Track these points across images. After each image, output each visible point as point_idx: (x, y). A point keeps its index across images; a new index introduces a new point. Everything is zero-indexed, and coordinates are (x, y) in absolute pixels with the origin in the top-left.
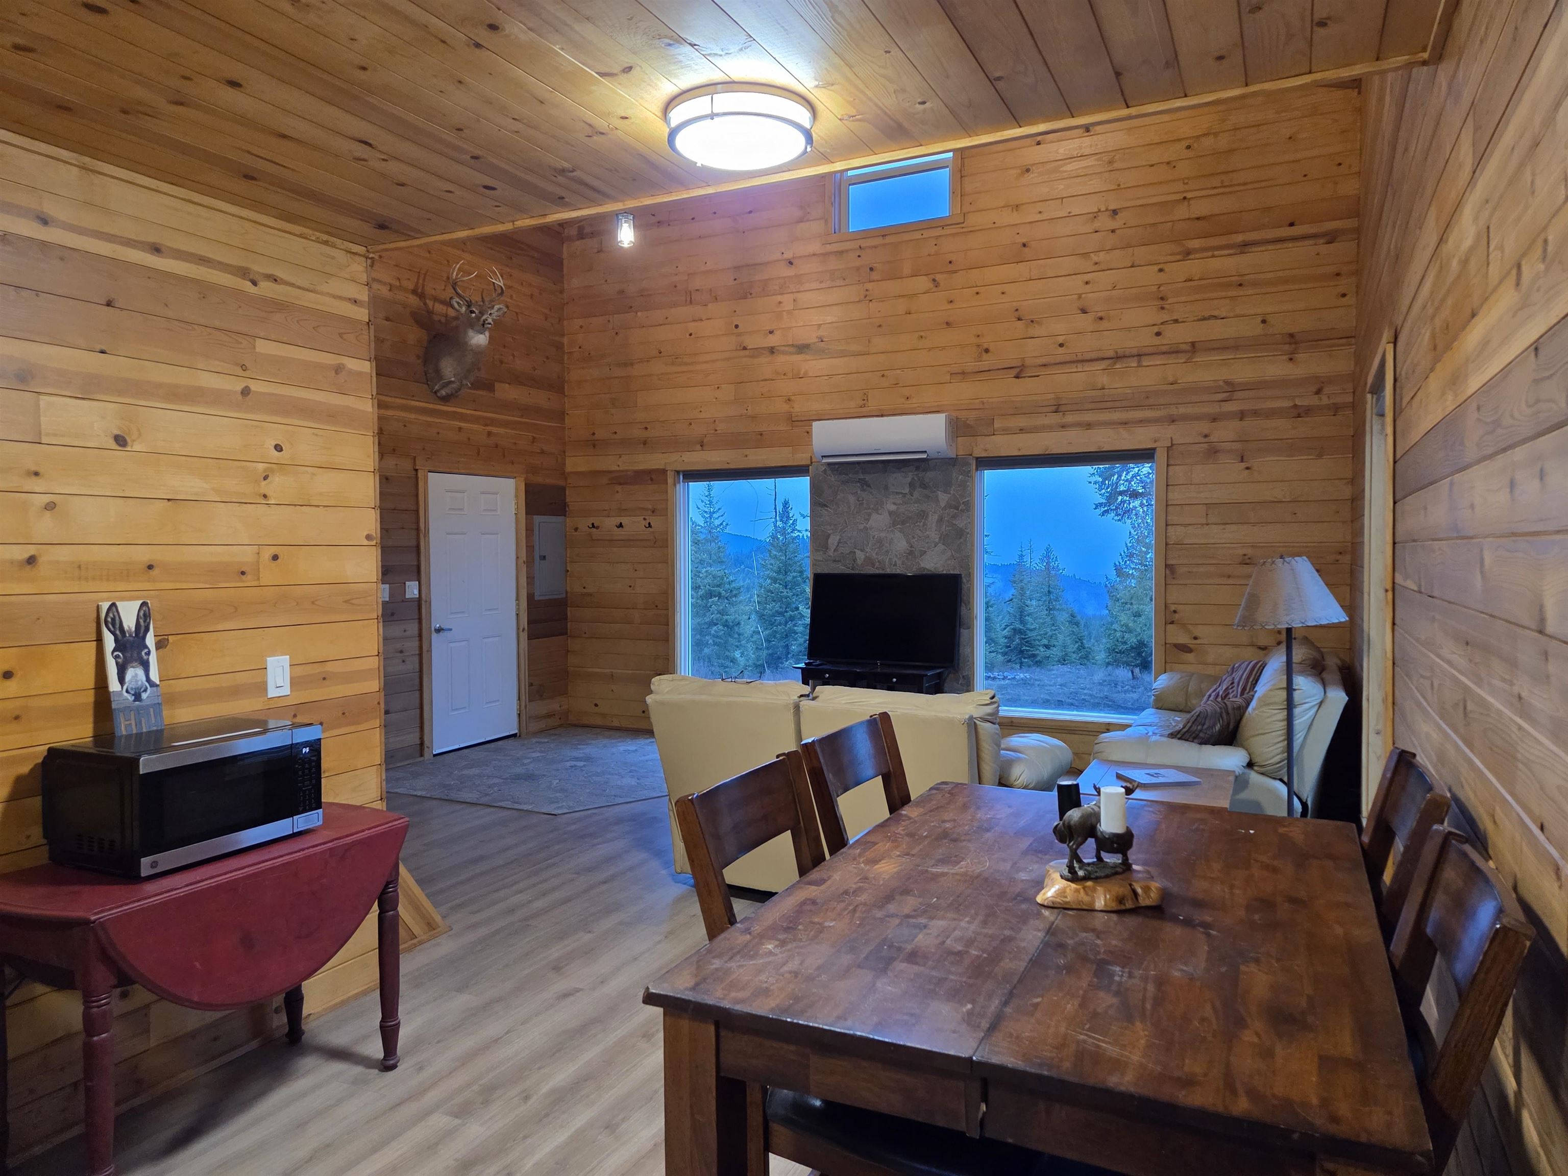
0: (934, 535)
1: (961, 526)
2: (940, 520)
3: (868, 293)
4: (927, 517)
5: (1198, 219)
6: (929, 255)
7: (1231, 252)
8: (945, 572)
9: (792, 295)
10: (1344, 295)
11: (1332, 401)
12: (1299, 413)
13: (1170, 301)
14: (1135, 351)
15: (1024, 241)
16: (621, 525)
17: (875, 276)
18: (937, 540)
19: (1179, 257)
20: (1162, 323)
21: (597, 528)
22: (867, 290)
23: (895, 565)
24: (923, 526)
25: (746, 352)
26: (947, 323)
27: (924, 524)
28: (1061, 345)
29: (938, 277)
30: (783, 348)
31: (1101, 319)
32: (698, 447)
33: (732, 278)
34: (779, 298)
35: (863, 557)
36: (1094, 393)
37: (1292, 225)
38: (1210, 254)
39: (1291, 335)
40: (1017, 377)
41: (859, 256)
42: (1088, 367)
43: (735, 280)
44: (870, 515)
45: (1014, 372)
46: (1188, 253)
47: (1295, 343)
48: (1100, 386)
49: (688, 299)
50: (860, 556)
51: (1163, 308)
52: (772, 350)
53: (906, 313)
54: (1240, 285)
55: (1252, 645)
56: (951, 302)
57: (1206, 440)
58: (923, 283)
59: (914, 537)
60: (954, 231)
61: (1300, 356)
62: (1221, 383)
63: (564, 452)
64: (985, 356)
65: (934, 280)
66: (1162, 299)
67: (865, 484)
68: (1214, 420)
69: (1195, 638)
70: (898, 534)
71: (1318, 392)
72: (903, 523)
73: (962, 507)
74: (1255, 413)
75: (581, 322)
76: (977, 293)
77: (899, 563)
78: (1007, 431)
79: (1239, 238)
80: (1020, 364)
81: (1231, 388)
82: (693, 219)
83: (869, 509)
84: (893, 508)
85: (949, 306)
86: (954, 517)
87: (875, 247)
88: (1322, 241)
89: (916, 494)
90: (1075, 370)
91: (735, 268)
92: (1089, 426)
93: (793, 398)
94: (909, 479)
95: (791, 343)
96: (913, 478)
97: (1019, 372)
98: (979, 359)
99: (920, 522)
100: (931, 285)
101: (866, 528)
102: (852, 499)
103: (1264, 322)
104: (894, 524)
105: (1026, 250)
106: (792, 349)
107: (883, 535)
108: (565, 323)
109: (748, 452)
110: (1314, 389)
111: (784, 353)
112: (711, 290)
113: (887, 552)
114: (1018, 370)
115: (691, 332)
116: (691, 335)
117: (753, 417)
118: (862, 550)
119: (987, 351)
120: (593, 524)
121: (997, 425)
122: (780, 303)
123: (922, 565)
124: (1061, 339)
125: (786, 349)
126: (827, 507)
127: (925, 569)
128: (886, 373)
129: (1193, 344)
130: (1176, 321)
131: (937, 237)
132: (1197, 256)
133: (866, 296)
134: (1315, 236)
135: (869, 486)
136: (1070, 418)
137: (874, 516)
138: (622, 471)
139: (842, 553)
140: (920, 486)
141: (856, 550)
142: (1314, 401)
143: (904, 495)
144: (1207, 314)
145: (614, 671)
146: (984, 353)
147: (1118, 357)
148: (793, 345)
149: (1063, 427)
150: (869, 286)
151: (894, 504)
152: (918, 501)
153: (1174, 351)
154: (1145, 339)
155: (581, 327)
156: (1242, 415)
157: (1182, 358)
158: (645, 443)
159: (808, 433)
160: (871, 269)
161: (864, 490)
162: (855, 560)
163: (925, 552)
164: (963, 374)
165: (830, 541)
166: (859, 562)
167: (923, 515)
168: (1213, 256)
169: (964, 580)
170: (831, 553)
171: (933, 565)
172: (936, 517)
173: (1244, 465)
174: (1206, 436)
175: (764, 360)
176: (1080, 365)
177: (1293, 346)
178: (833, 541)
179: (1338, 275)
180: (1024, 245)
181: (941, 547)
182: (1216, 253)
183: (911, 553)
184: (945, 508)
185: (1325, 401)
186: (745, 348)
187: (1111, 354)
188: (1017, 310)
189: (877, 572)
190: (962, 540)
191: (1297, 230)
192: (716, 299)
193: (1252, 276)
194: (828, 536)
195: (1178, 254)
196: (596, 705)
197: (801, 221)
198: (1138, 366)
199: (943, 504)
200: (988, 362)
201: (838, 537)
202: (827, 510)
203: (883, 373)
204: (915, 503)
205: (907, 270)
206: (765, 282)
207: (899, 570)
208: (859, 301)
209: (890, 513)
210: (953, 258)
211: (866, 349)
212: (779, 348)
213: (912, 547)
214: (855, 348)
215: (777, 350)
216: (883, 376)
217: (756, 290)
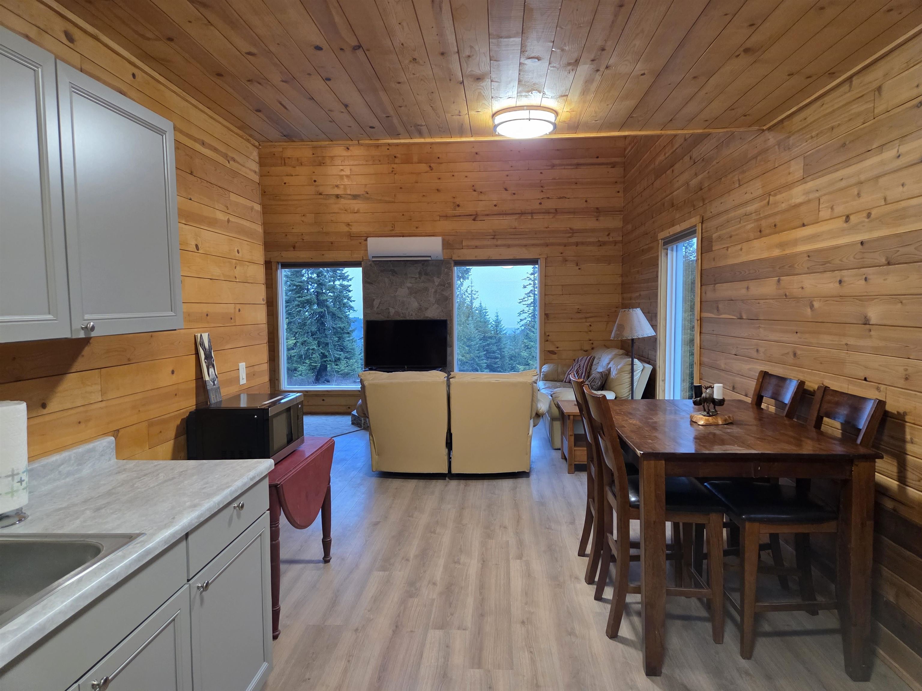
0: (432, 299)
1: (446, 295)
2: (436, 292)
3: (393, 170)
4: (428, 290)
5: (558, 150)
6: (427, 153)
7: (572, 167)
8: (438, 319)
9: (349, 166)
10: (618, 192)
11: (614, 240)
12: (601, 244)
13: (546, 188)
14: (530, 212)
15: (477, 151)
17: (397, 160)
18: (434, 302)
19: (550, 167)
20: (542, 199)
22: (393, 168)
23: (412, 315)
24: (427, 294)
25: (322, 197)
26: (438, 190)
28: (495, 206)
29: (432, 165)
30: (344, 196)
31: (514, 194)
32: (292, 249)
33: (311, 153)
34: (341, 167)
35: (394, 311)
36: (512, 230)
37: (598, 157)
38: (563, 167)
39: (597, 208)
40: (474, 220)
41: (388, 149)
42: (508, 217)
43: (313, 154)
44: (397, 289)
45: (473, 217)
46: (554, 166)
47: (599, 212)
48: (514, 227)
49: (283, 162)
50: (392, 311)
51: (542, 191)
52: (337, 196)
53: (415, 183)
54: (576, 183)
55: (581, 350)
56: (439, 179)
57: (562, 255)
58: (424, 167)
59: (421, 301)
61: (601, 218)
62: (568, 229)
64: (457, 208)
65: (430, 167)
66: (542, 187)
67: (394, 272)
68: (565, 246)
69: (557, 348)
70: (413, 299)
71: (608, 235)
72: (416, 293)
73: (447, 285)
74: (583, 243)
76: (453, 176)
77: (414, 314)
78: (468, 247)
79: (575, 161)
80: (475, 214)
81: (573, 232)
83: (396, 285)
84: (409, 285)
85: (438, 181)
86: (443, 290)
87: (397, 145)
88: (610, 166)
89: (422, 278)
90: (502, 218)
91: (313, 147)
92: (509, 246)
93: (350, 224)
94: (419, 270)
95: (349, 193)
96: (420, 270)
97: (475, 217)
98: (454, 209)
99: (425, 293)
100: (428, 169)
101: (395, 295)
102: (386, 280)
103: (586, 201)
104: (411, 294)
105: (477, 156)
106: (350, 197)
107: (405, 299)
109: (324, 252)
110: (607, 233)
111: (344, 198)
112: (298, 159)
113: (407, 308)
114: (475, 216)
115: (285, 182)
116: (285, 183)
117: (327, 234)
118: (393, 308)
119: (458, 206)
121: (464, 243)
122: (342, 170)
123: (426, 315)
124: (495, 203)
125: (346, 196)
126: (372, 284)
127: (427, 317)
128: (404, 213)
129: (556, 210)
130: (548, 198)
131: (431, 144)
132: (558, 168)
133: (392, 171)
134: (607, 164)
135: (397, 274)
136: (499, 242)
137: (400, 289)
139: (382, 309)
140: (425, 275)
141: (390, 308)
142: (606, 239)
143: (416, 278)
144: (562, 196)
146: (457, 207)
147: (522, 214)
148: (350, 195)
149: (497, 246)
150: (395, 166)
151: (411, 283)
152: (423, 282)
153: (548, 212)
154: (536, 206)
156: (577, 244)
157: (551, 216)
159: (360, 243)
160: (395, 157)
161: (394, 276)
162: (389, 313)
163: (428, 308)
164: (446, 217)
165: (375, 303)
166: (392, 314)
167: (426, 289)
168: (565, 169)
169: (448, 322)
170: (375, 309)
171: (432, 315)
172: (433, 290)
173: (578, 268)
174: (562, 253)
175: (332, 200)
176: (504, 216)
177: (598, 213)
178: (376, 303)
179: (616, 182)
180: (477, 153)
181: (436, 306)
182: (566, 167)
183: (420, 309)
184: (438, 286)
185: (611, 239)
186: (321, 194)
187: (520, 212)
188: (473, 186)
189: (402, 319)
190: (447, 302)
191: (600, 160)
192: (302, 164)
193: (580, 180)
194: (374, 300)
198: (531, 219)
199: (437, 284)
200: (459, 211)
201: (379, 301)
202: (373, 286)
203: (403, 213)
204: (422, 283)
205: (415, 159)
206: (332, 158)
207: (413, 318)
208: (389, 173)
209: (409, 288)
210: (440, 156)
211: (393, 200)
212: (342, 195)
213: (420, 306)
214: (387, 199)
215: (341, 197)
216: (403, 215)
217: (328, 161)
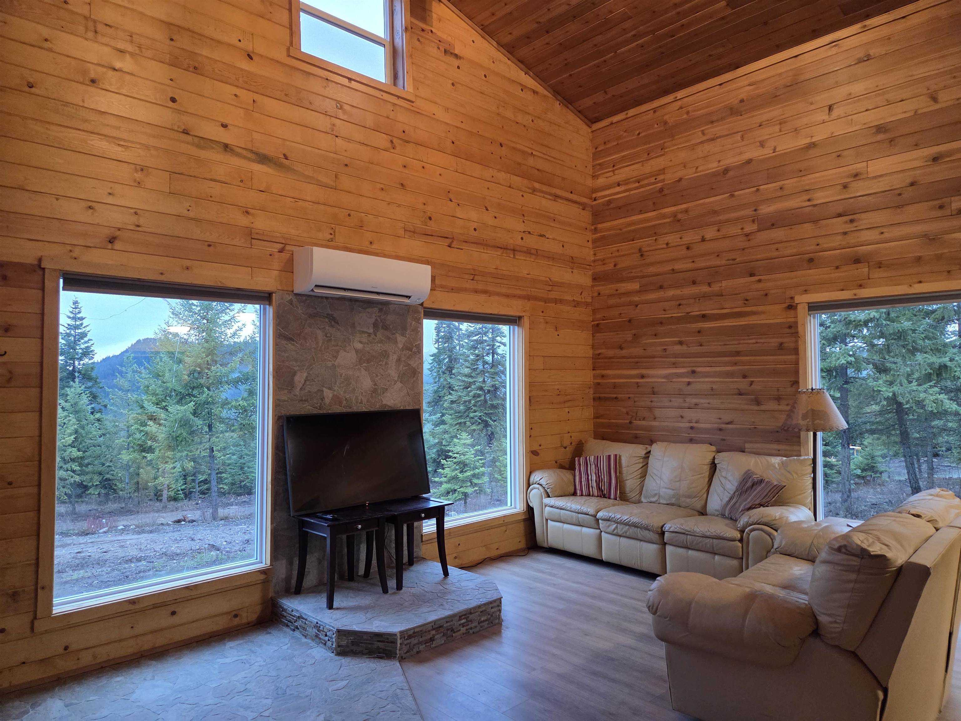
0: (393, 373)
1: (414, 366)
2: (399, 360)
3: (334, 128)
4: (388, 357)
5: (538, 170)
6: (388, 117)
7: (551, 198)
8: (402, 408)
10: (588, 241)
11: (585, 300)
12: (575, 304)
13: (527, 218)
14: (512, 248)
17: (339, 114)
18: (396, 379)
19: (530, 191)
20: (524, 232)
22: (333, 125)
23: (361, 403)
24: (385, 365)
25: (189, 138)
26: (402, 185)
27: (386, 363)
28: (475, 230)
29: (395, 140)
30: (239, 150)
31: (495, 217)
34: (232, 90)
35: (331, 396)
36: (493, 270)
37: (571, 192)
38: (543, 195)
39: (572, 258)
40: (449, 246)
41: (326, 87)
42: (489, 251)
43: (171, 39)
44: (338, 352)
45: (448, 241)
46: (534, 191)
47: (574, 263)
48: (496, 267)
50: (328, 394)
51: (524, 222)
52: (225, 148)
53: (370, 163)
54: (554, 220)
55: (562, 446)
56: (405, 166)
57: (543, 314)
58: (381, 140)
59: (377, 375)
60: (406, 106)
61: (575, 271)
62: (548, 279)
64: (429, 222)
65: (392, 142)
66: (523, 215)
67: (333, 320)
68: (546, 302)
69: (540, 446)
70: (363, 372)
71: (581, 294)
72: (368, 361)
73: (414, 349)
74: (561, 301)
76: (423, 168)
77: (365, 400)
78: (443, 289)
79: (553, 191)
80: (451, 236)
81: (553, 285)
83: (337, 345)
84: (359, 346)
85: (403, 170)
86: (409, 358)
87: (340, 86)
88: (581, 207)
89: (379, 335)
90: (483, 251)
91: (170, 24)
92: (490, 294)
93: (251, 211)
94: (373, 320)
95: (249, 146)
96: (376, 320)
97: (451, 242)
98: (425, 223)
99: (383, 361)
100: (389, 145)
101: (333, 365)
102: (320, 334)
103: (563, 246)
104: (360, 362)
105: (452, 147)
106: (253, 156)
107: (350, 372)
109: (189, 263)
110: (580, 291)
111: (238, 156)
113: (354, 390)
114: (450, 240)
115: (93, 77)
116: (93, 81)
117: (199, 222)
118: (330, 389)
119: (430, 218)
121: (437, 282)
124: (474, 225)
125: (244, 152)
126: (293, 341)
127: (386, 405)
128: (352, 213)
129: (537, 250)
130: (529, 233)
131: (393, 105)
132: (538, 194)
133: (332, 131)
134: (579, 203)
135: (337, 323)
136: (480, 286)
137: (342, 354)
139: (309, 391)
140: (383, 328)
141: (324, 389)
142: (579, 298)
143: (369, 335)
144: (542, 233)
146: (428, 220)
147: (504, 248)
148: (251, 151)
149: (476, 292)
150: (336, 121)
151: (361, 342)
152: (381, 342)
153: (529, 253)
154: (517, 241)
156: (556, 301)
157: (532, 258)
159: (270, 255)
160: (337, 106)
161: (332, 326)
162: (323, 399)
163: (387, 389)
164: (413, 233)
165: (297, 378)
166: (327, 401)
167: (385, 355)
168: (544, 197)
170: (297, 391)
171: (392, 401)
172: (395, 357)
173: (557, 333)
174: (543, 312)
178: (300, 378)
179: (586, 229)
180: (453, 143)
181: (399, 385)
182: (546, 196)
183: (375, 391)
184: (402, 350)
186: (186, 132)
188: (449, 192)
189: (344, 410)
190: (414, 379)
191: (573, 197)
193: (558, 217)
194: (295, 373)
195: (529, 188)
197: (262, 16)
198: (514, 258)
199: (400, 346)
200: (430, 227)
201: (305, 374)
202: (293, 345)
203: (349, 212)
204: (378, 342)
205: (370, 121)
207: (364, 408)
208: (325, 132)
209: (357, 351)
210: (406, 129)
211: (332, 183)
212: (235, 148)
213: (375, 385)
214: (323, 179)
215: (232, 150)
216: (349, 215)
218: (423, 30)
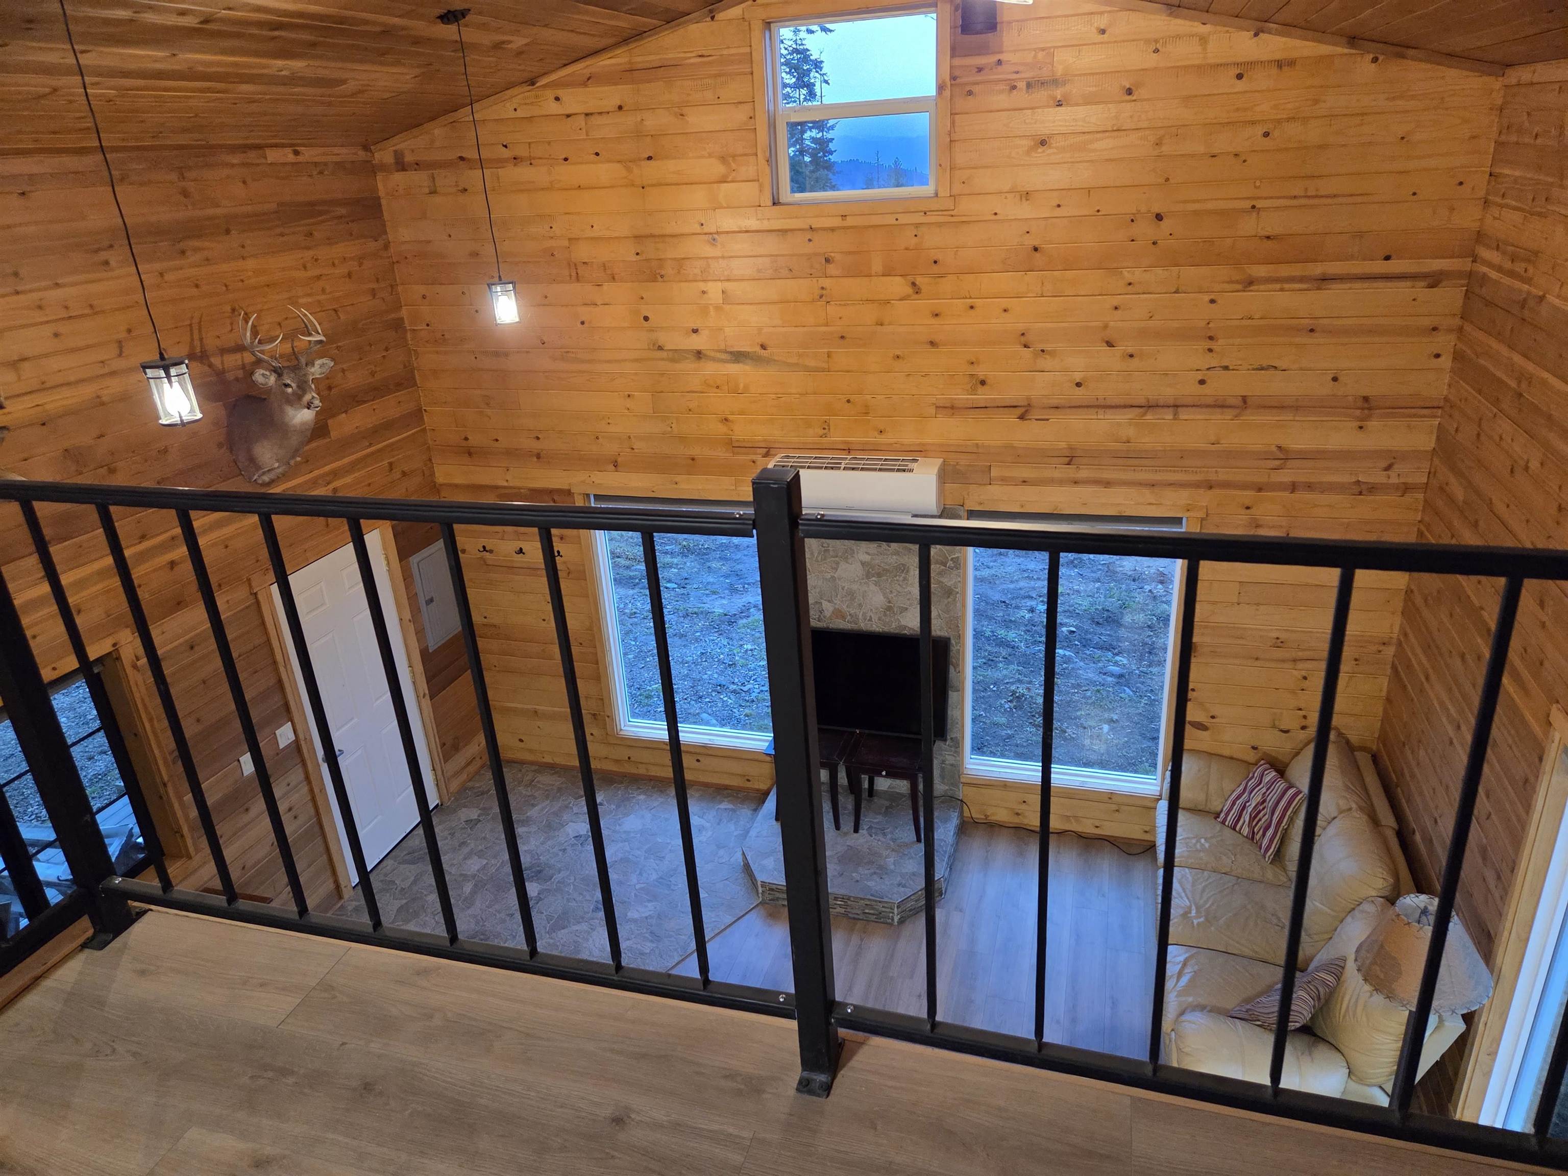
0: (916, 591)
1: (949, 584)
3: (824, 292)
4: (908, 571)
5: (1268, 237)
6: (907, 249)
7: (1306, 286)
9: (719, 284)
10: (1438, 356)
11: (1402, 480)
12: (1362, 489)
13: (1221, 342)
14: (1171, 402)
15: (1036, 242)
16: (521, 551)
17: (832, 269)
19: (1239, 287)
20: (1208, 369)
21: (491, 551)
22: (823, 288)
23: (870, 620)
25: (664, 354)
26: (932, 343)
27: (905, 579)
28: (1078, 385)
29: (919, 280)
30: (712, 354)
31: (1131, 356)
32: (611, 467)
33: (633, 252)
34: (702, 286)
35: (831, 609)
36: (1118, 446)
37: (1387, 258)
38: (1278, 286)
39: (1366, 399)
40: (1022, 417)
41: (810, 240)
42: (1110, 415)
43: (638, 254)
44: (838, 563)
45: (1019, 411)
46: (1251, 283)
47: (1370, 409)
48: (1125, 439)
49: (574, 274)
50: (828, 607)
51: (1210, 350)
52: (699, 354)
53: (877, 324)
54: (1312, 330)
55: (1274, 727)
56: (937, 315)
57: (1248, 511)
58: (897, 286)
59: (892, 593)
60: (941, 219)
61: (1373, 424)
62: (1274, 449)
63: (430, 460)
64: (981, 389)
65: (914, 284)
66: (1211, 338)
68: (1260, 490)
69: (1213, 717)
70: (873, 587)
71: (1388, 468)
72: (879, 575)
73: (950, 563)
74: (1309, 487)
75: (421, 289)
76: (972, 307)
77: (875, 618)
78: (1004, 480)
79: (1318, 269)
80: (1026, 403)
81: (1284, 456)
82: (566, 159)
83: (837, 557)
84: (867, 558)
85: (934, 321)
86: (941, 574)
87: (832, 230)
88: (1423, 284)
90: (1095, 417)
91: (636, 237)
92: (1108, 484)
93: (730, 417)
95: (723, 347)
97: (1024, 412)
98: (973, 391)
99: (900, 576)
100: (910, 290)
101: (833, 577)
103: (1335, 379)
104: (868, 576)
105: (1037, 255)
106: (724, 356)
107: (855, 587)
108: (400, 288)
109: (678, 478)
110: (1384, 464)
111: (714, 359)
112: (604, 266)
113: (860, 605)
114: (1023, 410)
115: (583, 319)
116: (583, 323)
117: (682, 439)
118: (829, 601)
119: (983, 383)
120: (484, 547)
121: (994, 473)
122: (704, 292)
123: (903, 623)
124: (1078, 377)
125: (718, 355)
127: (905, 627)
128: (852, 398)
129: (1244, 399)
130: (1226, 368)
131: (917, 225)
132: (1262, 287)
133: (821, 296)
134: (1413, 277)
136: (1084, 474)
137: (843, 565)
138: (511, 488)
141: (823, 602)
142: (1379, 477)
143: (880, 545)
144: (1265, 363)
145: (537, 707)
146: (980, 386)
147: (1150, 406)
148: (726, 352)
149: (1075, 483)
150: (826, 282)
151: (868, 553)
152: (896, 554)
153: (1220, 405)
154: (1188, 389)
155: (424, 297)
156: (1293, 487)
157: (1229, 414)
158: (538, 456)
159: (754, 462)
160: (827, 260)
162: (821, 612)
163: (907, 609)
164: (952, 409)
166: (828, 614)
167: (903, 569)
168: (1282, 290)
169: (953, 642)
171: (915, 623)
174: (1248, 508)
175: (689, 366)
176: (1101, 411)
177: (1366, 411)
179: (1435, 329)
180: (1036, 249)
182: (1286, 286)
183: (889, 609)
185: (1394, 480)
186: (660, 348)
187: (1142, 401)
188: (1023, 334)
190: (950, 600)
191: (1397, 266)
192: (614, 278)
193: (1325, 321)
195: (1237, 282)
196: (521, 740)
197: (723, 180)
198: (1175, 419)
200: (983, 396)
203: (848, 397)
204: (892, 554)
205: (877, 266)
206: (680, 262)
207: (876, 627)
208: (813, 301)
209: (863, 564)
210: (939, 256)
211: (825, 365)
212: (708, 353)
213: (889, 602)
214: (812, 363)
215: (705, 355)
216: (848, 401)
217: (669, 270)
218: (980, 70)
